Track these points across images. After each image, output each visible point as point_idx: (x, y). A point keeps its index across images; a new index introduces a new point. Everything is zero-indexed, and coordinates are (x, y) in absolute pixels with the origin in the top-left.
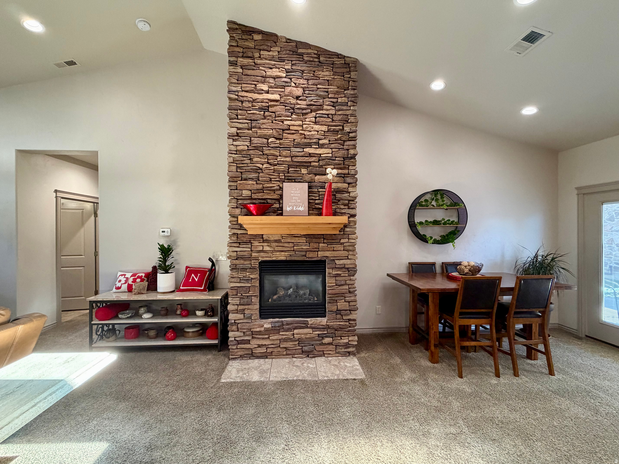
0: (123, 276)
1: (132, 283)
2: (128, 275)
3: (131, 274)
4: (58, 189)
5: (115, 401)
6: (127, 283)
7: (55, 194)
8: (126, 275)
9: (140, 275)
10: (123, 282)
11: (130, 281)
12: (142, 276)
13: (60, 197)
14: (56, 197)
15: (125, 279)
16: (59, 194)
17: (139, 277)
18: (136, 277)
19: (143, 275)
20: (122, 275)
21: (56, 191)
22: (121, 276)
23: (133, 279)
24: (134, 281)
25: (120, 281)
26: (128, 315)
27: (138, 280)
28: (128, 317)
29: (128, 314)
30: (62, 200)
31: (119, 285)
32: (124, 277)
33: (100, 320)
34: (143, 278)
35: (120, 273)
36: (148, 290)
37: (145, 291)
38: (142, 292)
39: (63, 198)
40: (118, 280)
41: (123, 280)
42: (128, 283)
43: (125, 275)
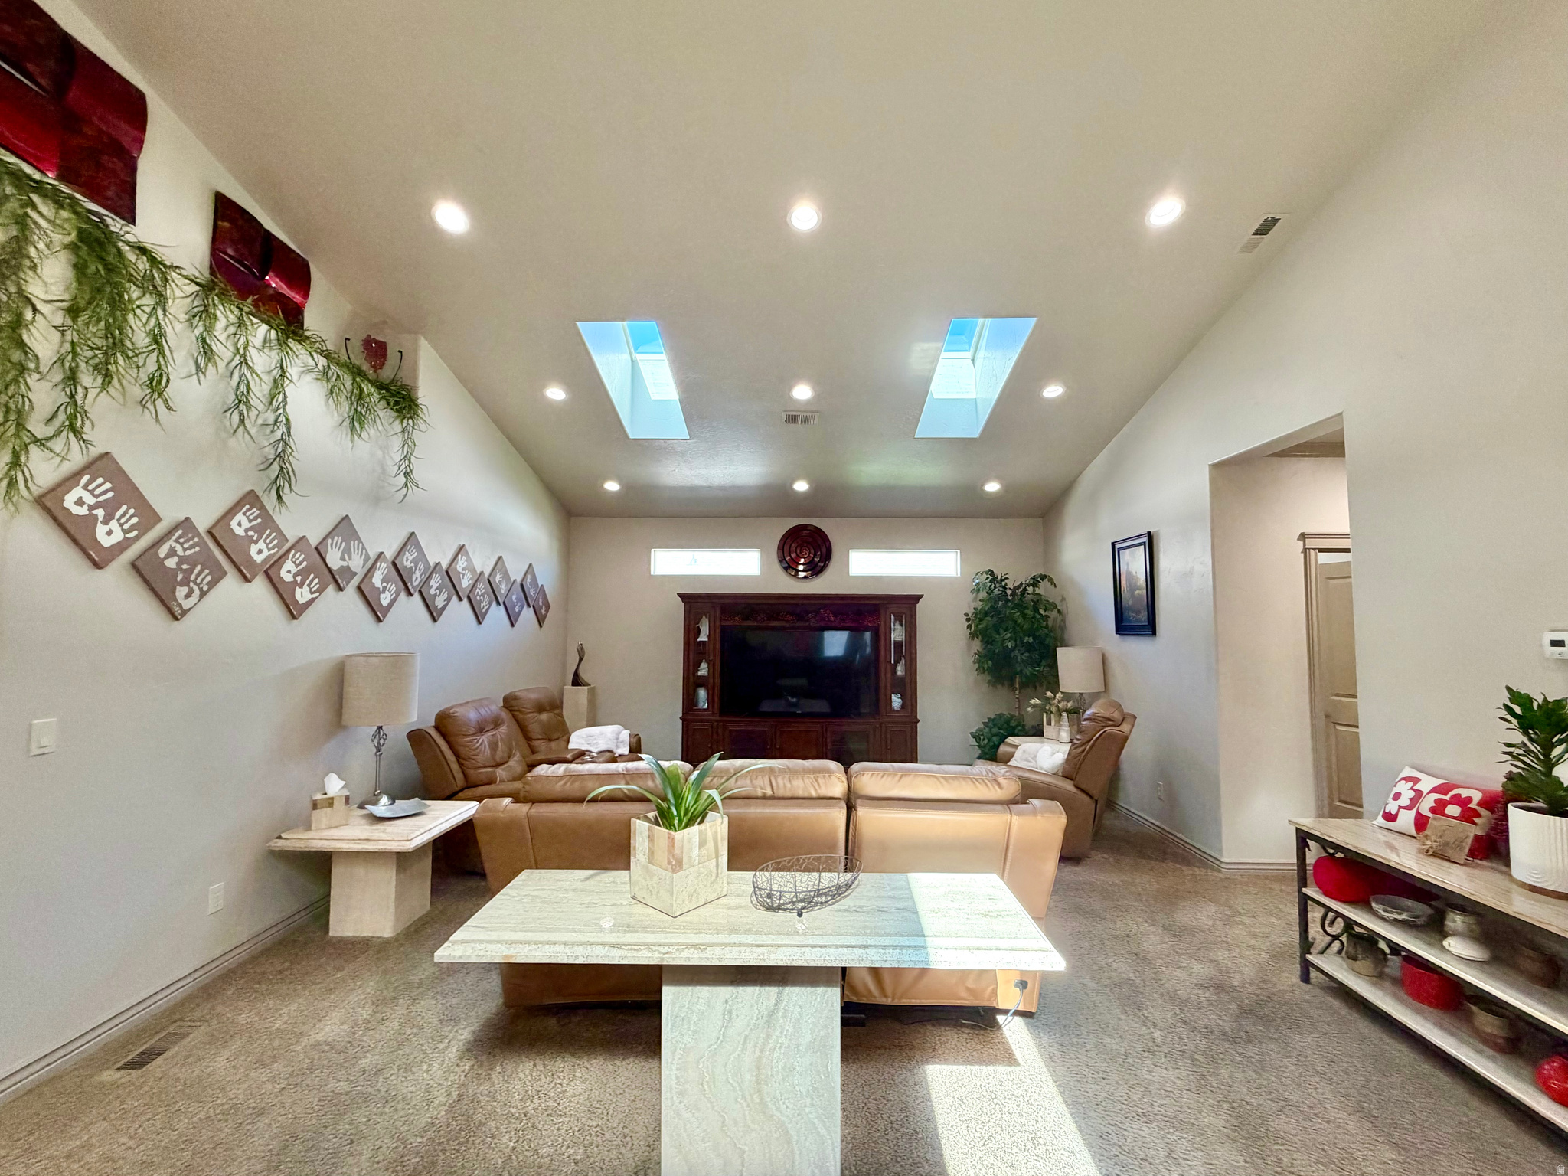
0: (1410, 784)
1: (1429, 814)
2: (1427, 784)
3: (1438, 782)
4: (1307, 531)
5: (1225, 1130)
6: (1415, 810)
7: (1302, 543)
8: (1419, 780)
9: (1465, 793)
10: (1404, 801)
11: (1426, 805)
12: (1469, 800)
13: (1314, 549)
14: (1305, 550)
15: (1412, 794)
16: (1311, 543)
17: (1457, 800)
18: (1447, 798)
19: (1477, 796)
20: (1407, 779)
21: (1303, 537)
22: (1404, 782)
23: (1436, 801)
24: (1439, 809)
25: (1397, 796)
26: (1400, 914)
27: (1453, 810)
28: (1396, 920)
29: (1401, 909)
30: (1320, 555)
31: (1392, 807)
32: (1411, 789)
33: (1327, 894)
34: (1472, 805)
35: (1408, 772)
36: (1474, 853)
37: (1462, 856)
38: (1450, 853)
39: (1321, 550)
40: (1395, 790)
41: (1407, 795)
42: (1418, 812)
43: (1416, 780)
